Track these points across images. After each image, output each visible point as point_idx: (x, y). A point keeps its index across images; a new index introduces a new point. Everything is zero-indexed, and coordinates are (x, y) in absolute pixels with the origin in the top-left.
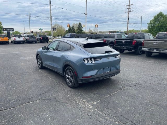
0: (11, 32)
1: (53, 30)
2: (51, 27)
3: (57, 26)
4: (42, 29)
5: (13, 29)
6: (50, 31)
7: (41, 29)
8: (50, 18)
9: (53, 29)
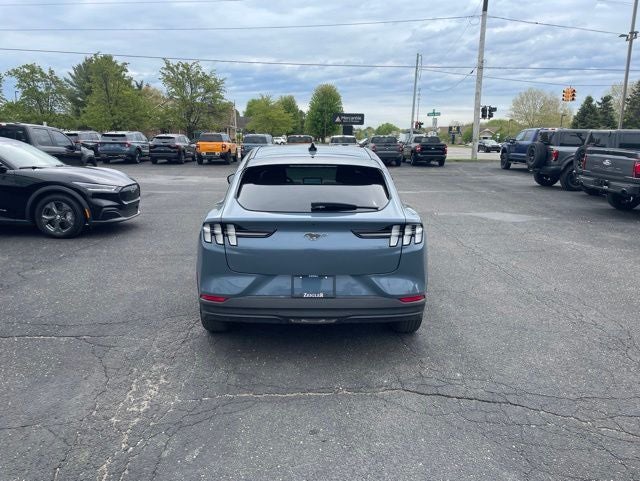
0: (354, 126)
1: (484, 116)
2: (477, 104)
3: (534, 99)
4: (439, 114)
5: (362, 116)
6: (508, 119)
7: (434, 114)
8: (476, 71)
9: (484, 110)
